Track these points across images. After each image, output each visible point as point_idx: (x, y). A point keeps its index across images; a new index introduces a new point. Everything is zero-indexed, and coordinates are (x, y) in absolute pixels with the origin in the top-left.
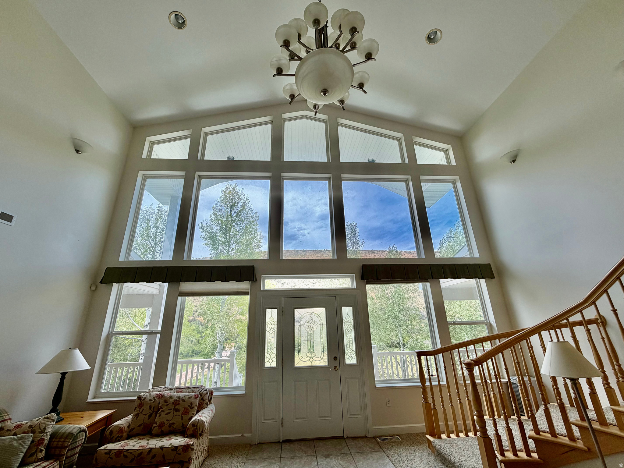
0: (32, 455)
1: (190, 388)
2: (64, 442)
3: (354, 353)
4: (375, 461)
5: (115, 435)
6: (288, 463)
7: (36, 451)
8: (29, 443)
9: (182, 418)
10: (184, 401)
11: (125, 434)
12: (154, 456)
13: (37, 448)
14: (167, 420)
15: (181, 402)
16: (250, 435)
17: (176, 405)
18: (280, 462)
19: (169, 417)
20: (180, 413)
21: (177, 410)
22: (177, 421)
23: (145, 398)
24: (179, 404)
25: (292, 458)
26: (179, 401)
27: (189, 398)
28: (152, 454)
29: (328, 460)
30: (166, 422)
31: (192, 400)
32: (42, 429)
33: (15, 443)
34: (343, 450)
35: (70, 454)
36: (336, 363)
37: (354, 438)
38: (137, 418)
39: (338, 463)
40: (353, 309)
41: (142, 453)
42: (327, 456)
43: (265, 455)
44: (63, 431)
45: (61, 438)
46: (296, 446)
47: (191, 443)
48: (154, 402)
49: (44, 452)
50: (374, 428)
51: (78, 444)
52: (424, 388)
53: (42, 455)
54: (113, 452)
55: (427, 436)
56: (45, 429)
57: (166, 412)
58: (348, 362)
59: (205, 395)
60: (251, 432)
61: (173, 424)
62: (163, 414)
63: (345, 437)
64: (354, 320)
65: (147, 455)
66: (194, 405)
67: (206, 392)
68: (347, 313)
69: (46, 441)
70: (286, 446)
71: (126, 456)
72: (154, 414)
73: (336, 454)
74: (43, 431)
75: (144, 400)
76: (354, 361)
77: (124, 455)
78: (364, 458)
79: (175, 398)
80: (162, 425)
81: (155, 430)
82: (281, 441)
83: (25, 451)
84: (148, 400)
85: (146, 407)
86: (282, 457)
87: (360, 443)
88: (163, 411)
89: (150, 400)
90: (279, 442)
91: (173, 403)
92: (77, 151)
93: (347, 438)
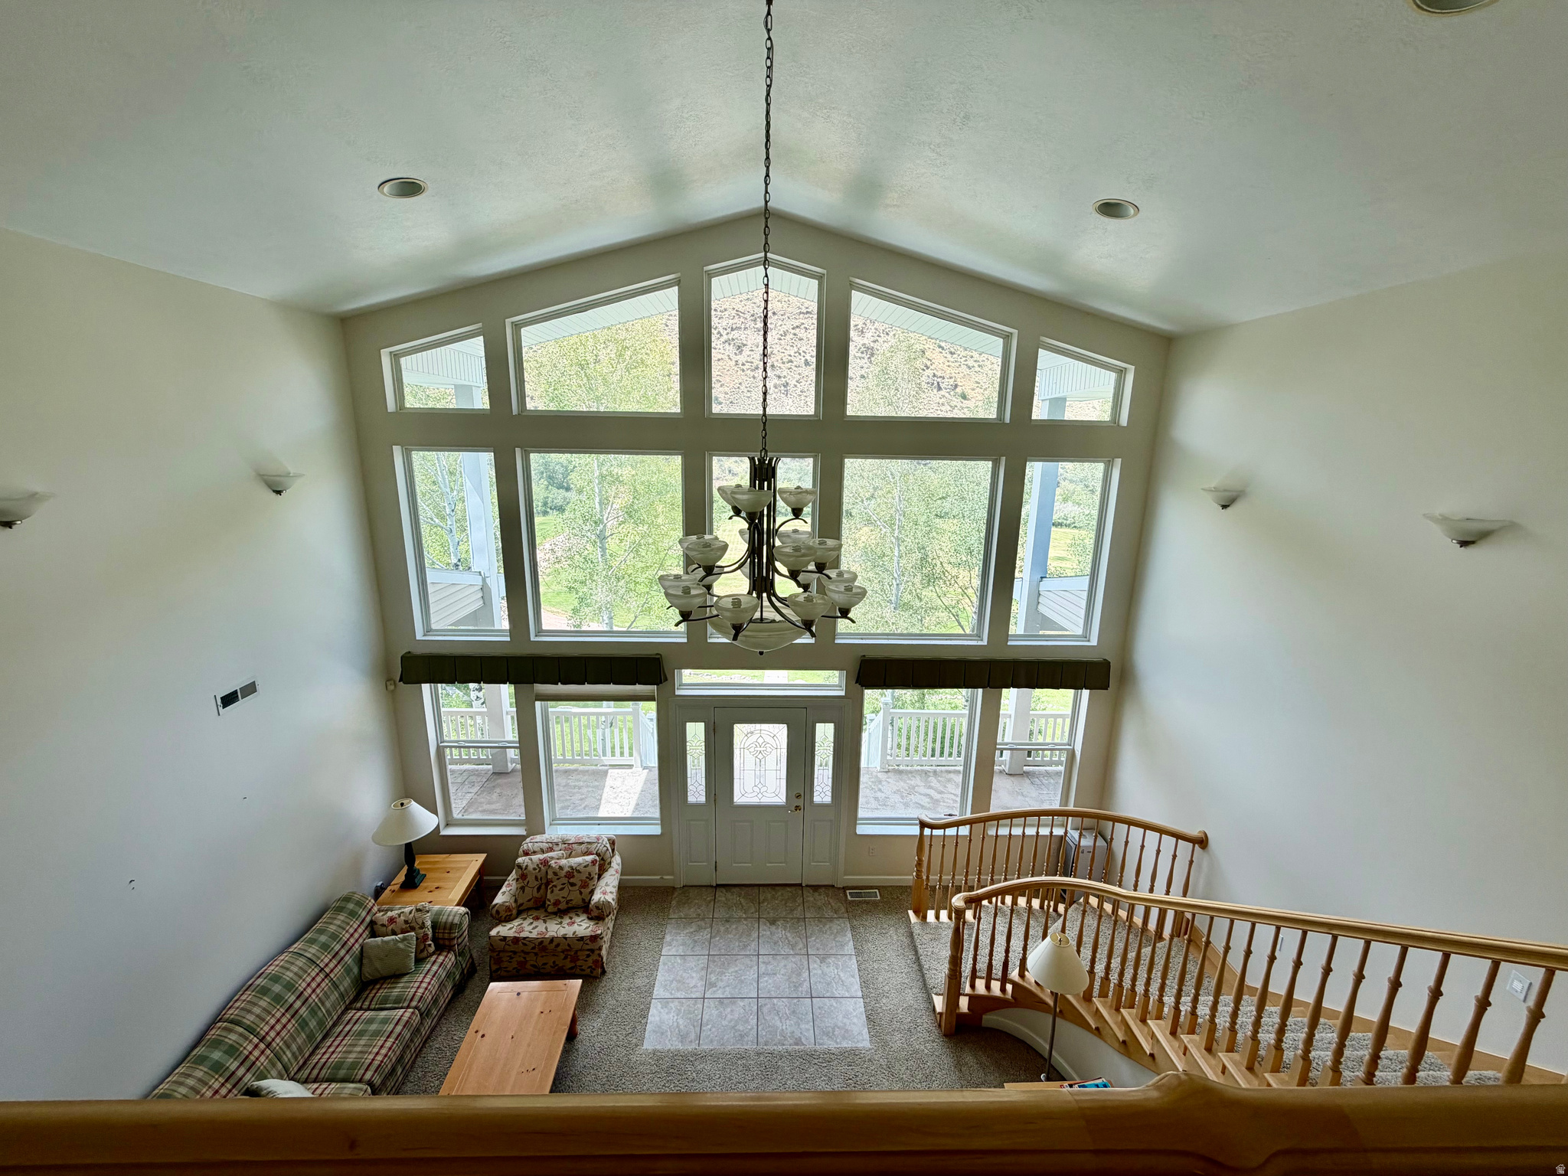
0: (422, 951)
1: (583, 843)
2: (450, 933)
3: (829, 788)
4: (832, 937)
5: (503, 914)
6: (722, 929)
7: (425, 947)
8: (415, 942)
9: (581, 893)
10: (579, 872)
11: (514, 912)
12: (558, 945)
13: (425, 945)
14: (563, 897)
15: (575, 873)
16: (671, 877)
17: (570, 879)
18: (711, 927)
19: (565, 893)
20: (577, 887)
21: (573, 885)
22: (576, 898)
23: (527, 866)
24: (573, 877)
25: (727, 921)
26: (573, 873)
27: (585, 867)
28: (555, 943)
29: (773, 928)
30: (562, 900)
31: (589, 869)
32: (420, 923)
33: (401, 945)
34: (795, 912)
35: (460, 940)
36: (800, 802)
37: (815, 888)
38: (523, 892)
39: (784, 936)
40: (835, 726)
41: (542, 942)
42: (773, 922)
43: (692, 912)
44: (444, 920)
45: (445, 928)
46: (732, 897)
47: (599, 932)
48: (539, 871)
49: (433, 945)
50: (845, 877)
51: (464, 929)
52: (919, 864)
53: (432, 949)
54: (508, 939)
55: (909, 911)
56: (423, 923)
57: (559, 888)
58: (817, 799)
59: (606, 852)
60: (672, 874)
61: (571, 900)
62: (556, 890)
63: (803, 885)
64: (834, 743)
65: (549, 943)
66: (593, 875)
67: (605, 848)
68: (825, 733)
69: (430, 936)
70: (721, 896)
71: (525, 944)
72: (543, 887)
73: (784, 919)
74: (423, 926)
75: (526, 869)
76: (828, 799)
77: (523, 943)
78: (820, 931)
79: (567, 869)
80: (557, 903)
81: (551, 909)
82: (715, 885)
83: (414, 950)
84: (531, 869)
85: (531, 878)
86: (715, 916)
87: (821, 898)
88: (555, 886)
89: (534, 869)
90: (712, 886)
91: (566, 876)
92: (279, 492)
93: (807, 886)
